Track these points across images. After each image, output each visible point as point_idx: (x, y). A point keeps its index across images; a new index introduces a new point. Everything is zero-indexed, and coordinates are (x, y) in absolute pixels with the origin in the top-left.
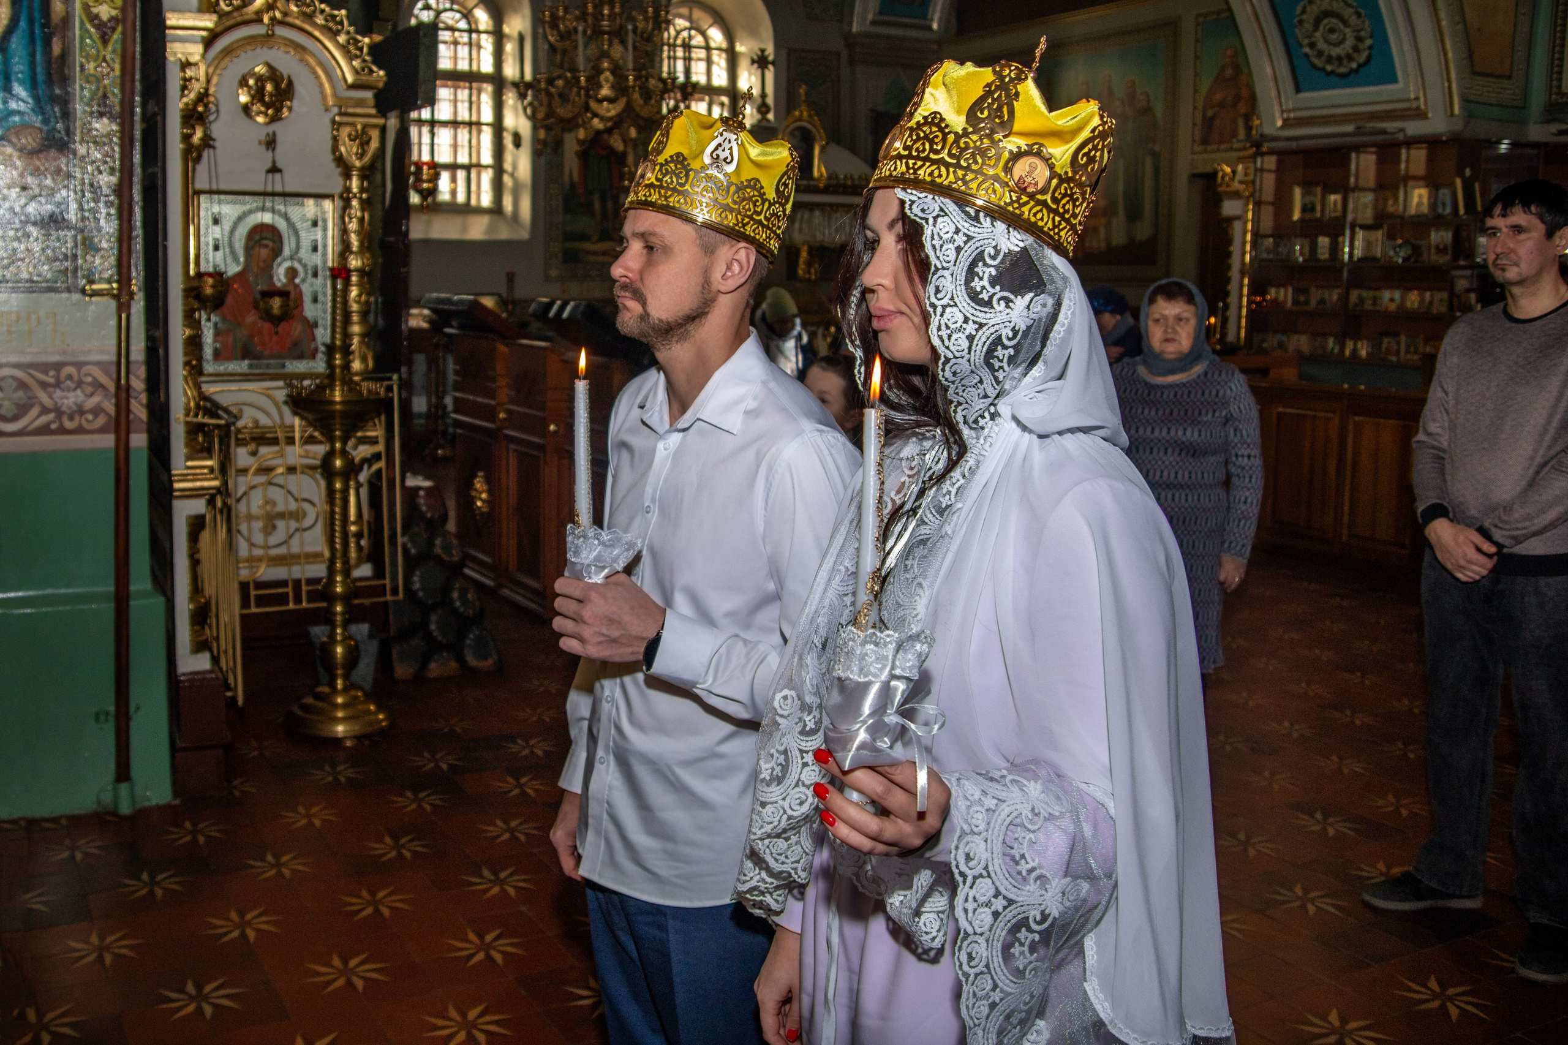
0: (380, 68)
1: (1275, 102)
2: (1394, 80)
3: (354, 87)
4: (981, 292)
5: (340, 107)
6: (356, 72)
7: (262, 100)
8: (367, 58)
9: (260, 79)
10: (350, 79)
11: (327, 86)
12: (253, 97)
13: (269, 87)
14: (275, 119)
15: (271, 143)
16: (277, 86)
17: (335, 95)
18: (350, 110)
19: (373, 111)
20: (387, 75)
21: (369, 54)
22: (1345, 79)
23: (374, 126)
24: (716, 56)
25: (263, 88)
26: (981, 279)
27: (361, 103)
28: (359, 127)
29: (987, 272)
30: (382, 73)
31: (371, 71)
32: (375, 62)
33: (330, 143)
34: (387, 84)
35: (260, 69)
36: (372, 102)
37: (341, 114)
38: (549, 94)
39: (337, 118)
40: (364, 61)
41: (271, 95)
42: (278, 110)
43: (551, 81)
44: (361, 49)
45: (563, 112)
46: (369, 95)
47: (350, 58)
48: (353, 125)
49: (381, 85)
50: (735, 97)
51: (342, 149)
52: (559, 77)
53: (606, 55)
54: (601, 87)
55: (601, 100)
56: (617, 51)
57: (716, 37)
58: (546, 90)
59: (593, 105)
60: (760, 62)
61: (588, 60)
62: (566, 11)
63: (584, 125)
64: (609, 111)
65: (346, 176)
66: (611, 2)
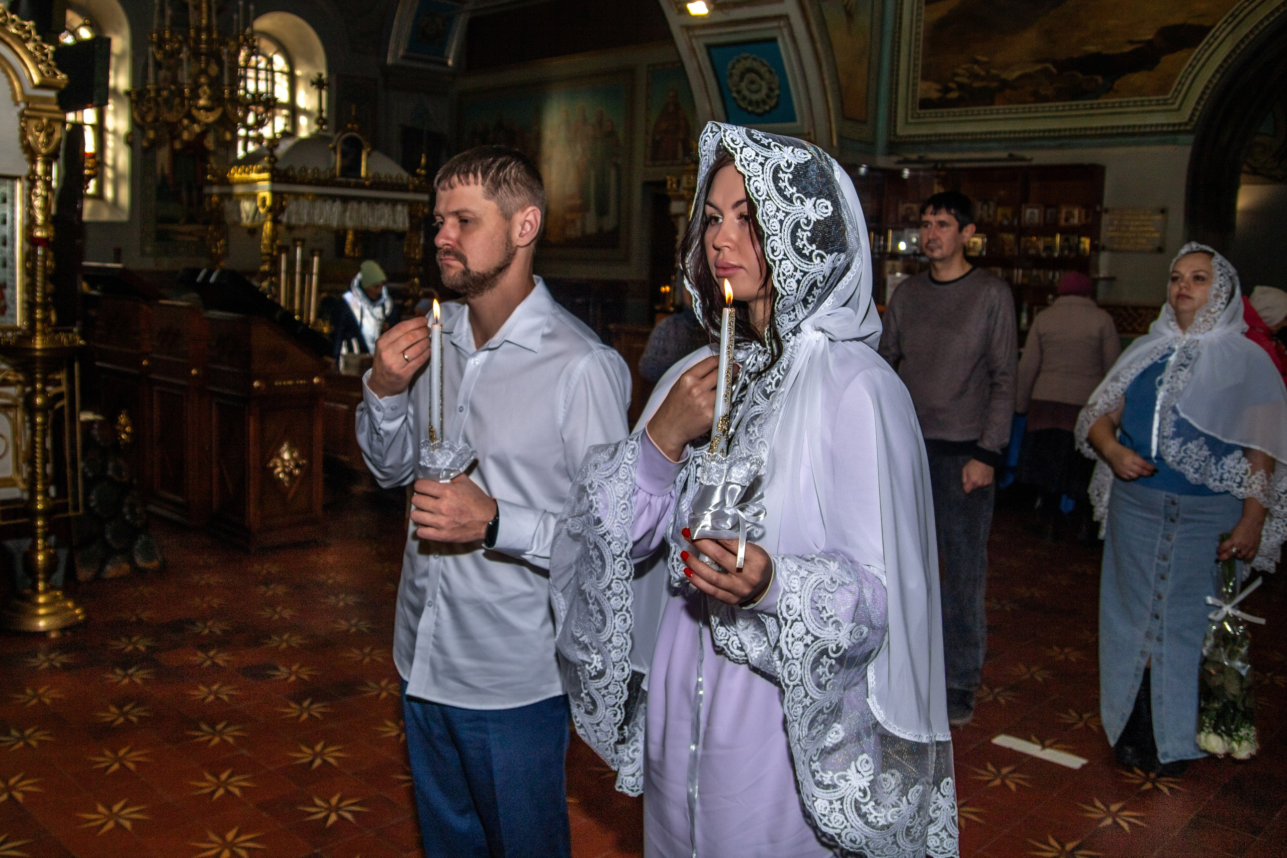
0: (63, 72)
3: (41, 86)
4: (803, 249)
5: (27, 104)
6: (41, 73)
8: (52, 63)
10: (36, 79)
11: (16, 84)
17: (22, 91)
18: (38, 106)
19: (56, 108)
20: (69, 77)
21: (54, 59)
23: (57, 120)
24: (278, 76)
26: (802, 240)
27: (45, 100)
28: (45, 121)
29: (804, 235)
30: (64, 76)
31: (55, 74)
32: (58, 67)
33: (17, 134)
34: (69, 86)
36: (55, 101)
37: (28, 108)
38: (156, 102)
39: (26, 112)
40: (49, 65)
43: (159, 92)
44: (46, 55)
45: (169, 117)
46: (52, 94)
47: (37, 62)
48: (39, 118)
49: (63, 86)
50: (294, 111)
51: (30, 138)
52: (164, 89)
53: (204, 72)
54: (199, 98)
55: (199, 109)
56: (214, 70)
57: (279, 62)
58: (155, 99)
59: (195, 112)
60: (318, 84)
61: (190, 75)
62: (172, 33)
63: (186, 128)
64: (208, 118)
65: (33, 162)
66: (209, 29)
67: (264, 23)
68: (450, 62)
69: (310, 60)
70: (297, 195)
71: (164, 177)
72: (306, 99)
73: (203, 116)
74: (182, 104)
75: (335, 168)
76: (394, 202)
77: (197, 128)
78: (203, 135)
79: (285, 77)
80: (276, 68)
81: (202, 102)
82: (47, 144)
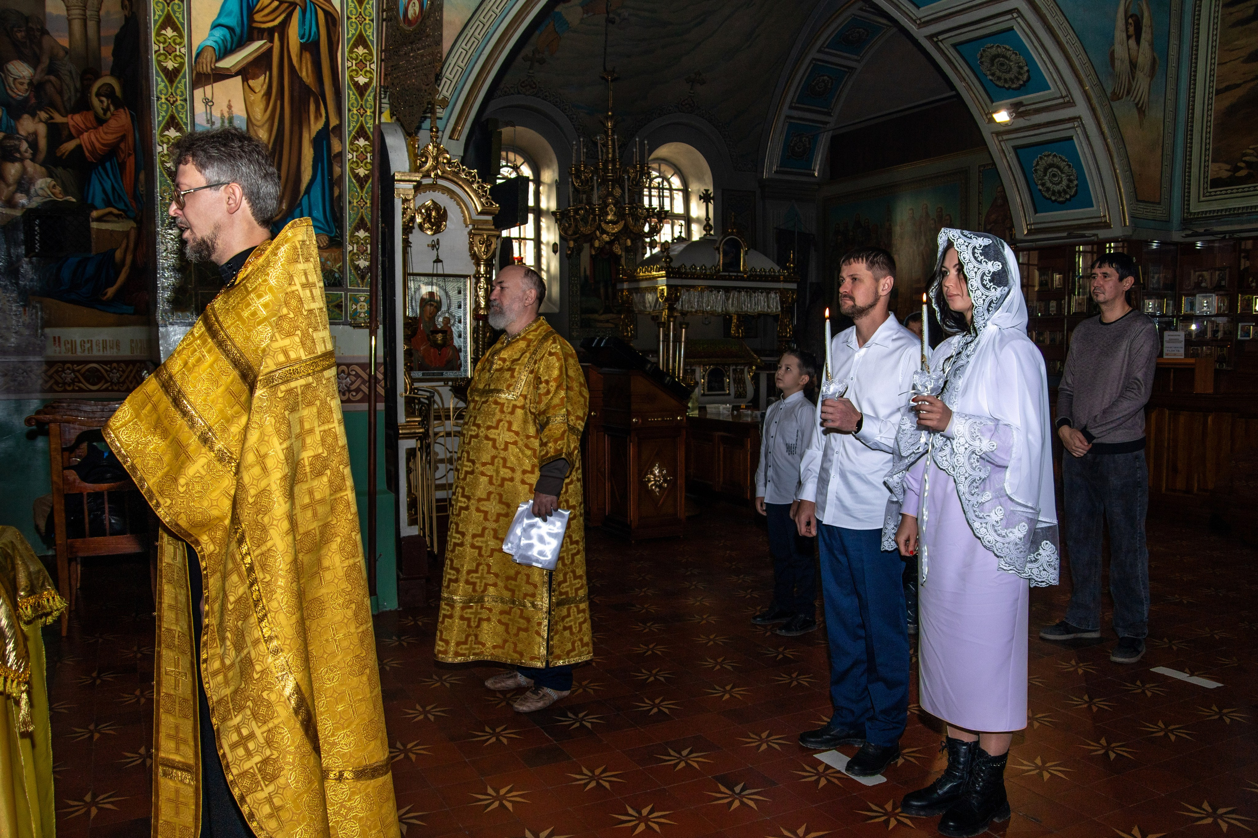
0: (496, 203)
1: (1023, 219)
2: (1093, 206)
3: (481, 213)
4: (987, 285)
5: (474, 226)
6: (483, 205)
7: (430, 222)
8: (489, 197)
9: (428, 209)
10: (479, 209)
11: (467, 213)
12: (424, 220)
13: (434, 214)
14: (437, 232)
15: (435, 246)
16: (438, 212)
17: (470, 218)
18: (480, 227)
19: (493, 227)
20: (500, 206)
21: (491, 194)
22: (1063, 205)
23: (494, 236)
25: (431, 214)
26: (986, 281)
27: (486, 222)
28: (485, 237)
29: (987, 278)
30: (497, 205)
31: (492, 204)
32: (493, 199)
33: (467, 247)
34: (500, 212)
35: (428, 203)
36: (493, 223)
37: (474, 229)
38: (575, 219)
39: (473, 232)
41: (435, 218)
42: (439, 227)
43: (576, 212)
44: (486, 192)
45: (585, 230)
46: (490, 218)
47: (479, 197)
48: (482, 235)
49: (497, 212)
50: (688, 220)
51: (476, 249)
52: (581, 209)
53: (610, 194)
54: (608, 214)
55: (608, 223)
56: (618, 192)
57: (676, 182)
58: (574, 216)
59: (603, 225)
60: (705, 198)
61: (599, 198)
62: (585, 167)
63: (597, 238)
64: (613, 229)
65: (478, 265)
66: (614, 161)
67: (664, 151)
68: (816, 174)
69: (700, 179)
70: (688, 288)
71: (586, 276)
72: (697, 210)
73: (610, 228)
74: (594, 220)
75: (718, 265)
76: (768, 291)
77: (606, 238)
78: (611, 243)
79: (681, 194)
80: (674, 187)
81: (609, 218)
82: (486, 253)
